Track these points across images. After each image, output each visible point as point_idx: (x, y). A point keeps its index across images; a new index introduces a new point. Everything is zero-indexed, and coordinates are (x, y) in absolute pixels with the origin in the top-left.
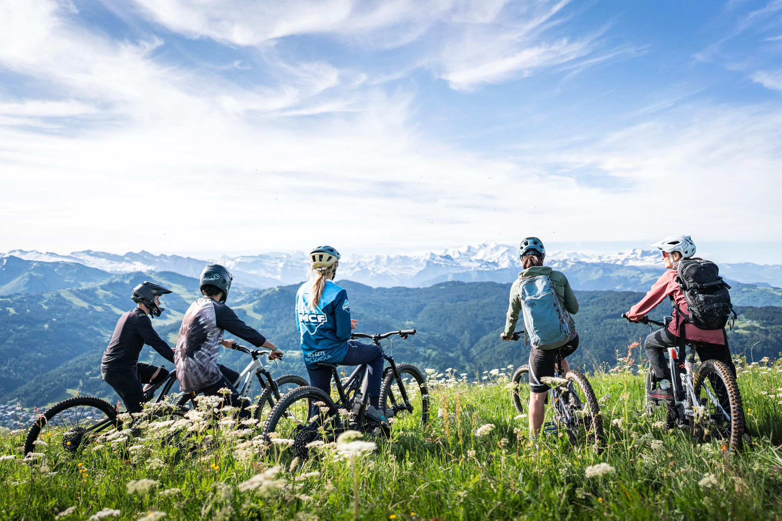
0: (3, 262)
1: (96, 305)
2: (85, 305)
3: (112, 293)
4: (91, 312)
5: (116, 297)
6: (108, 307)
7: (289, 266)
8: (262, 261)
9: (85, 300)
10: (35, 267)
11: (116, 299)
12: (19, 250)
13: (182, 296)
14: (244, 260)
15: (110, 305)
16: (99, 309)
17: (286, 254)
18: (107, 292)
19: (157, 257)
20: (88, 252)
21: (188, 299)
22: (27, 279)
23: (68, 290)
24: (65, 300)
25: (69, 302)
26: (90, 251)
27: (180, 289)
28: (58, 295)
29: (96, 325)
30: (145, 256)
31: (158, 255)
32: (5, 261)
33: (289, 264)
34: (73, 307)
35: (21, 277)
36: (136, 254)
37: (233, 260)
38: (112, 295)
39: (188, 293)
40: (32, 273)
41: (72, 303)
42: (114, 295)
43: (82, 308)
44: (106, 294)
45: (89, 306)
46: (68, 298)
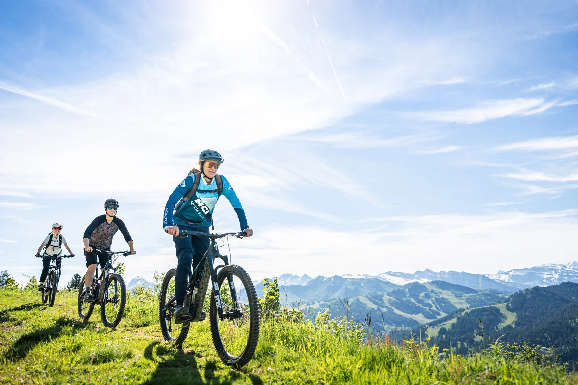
0: (332, 280)
1: (382, 307)
2: (375, 307)
3: (395, 298)
4: (379, 312)
5: (397, 301)
6: (391, 309)
7: (565, 276)
8: (535, 274)
9: (375, 303)
10: (349, 282)
11: (398, 303)
12: (348, 274)
13: (450, 301)
14: (517, 273)
15: (393, 307)
16: (384, 310)
17: (561, 265)
18: (391, 298)
19: (438, 273)
20: (389, 273)
21: (456, 303)
22: (344, 291)
23: (364, 296)
24: (362, 303)
25: (364, 304)
26: (390, 272)
27: (449, 295)
28: (358, 300)
29: (381, 323)
30: (429, 274)
31: (439, 272)
32: (333, 279)
33: (566, 274)
34: (367, 309)
35: (341, 290)
36: (422, 272)
37: (506, 273)
38: (394, 299)
39: (456, 298)
40: (347, 286)
41: (366, 306)
42: (395, 300)
43: (373, 309)
44: (390, 298)
45: (378, 308)
46: (364, 302)
